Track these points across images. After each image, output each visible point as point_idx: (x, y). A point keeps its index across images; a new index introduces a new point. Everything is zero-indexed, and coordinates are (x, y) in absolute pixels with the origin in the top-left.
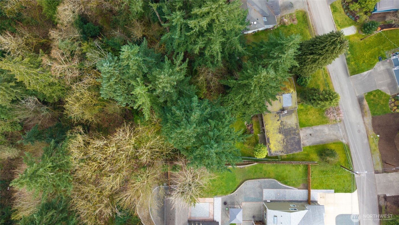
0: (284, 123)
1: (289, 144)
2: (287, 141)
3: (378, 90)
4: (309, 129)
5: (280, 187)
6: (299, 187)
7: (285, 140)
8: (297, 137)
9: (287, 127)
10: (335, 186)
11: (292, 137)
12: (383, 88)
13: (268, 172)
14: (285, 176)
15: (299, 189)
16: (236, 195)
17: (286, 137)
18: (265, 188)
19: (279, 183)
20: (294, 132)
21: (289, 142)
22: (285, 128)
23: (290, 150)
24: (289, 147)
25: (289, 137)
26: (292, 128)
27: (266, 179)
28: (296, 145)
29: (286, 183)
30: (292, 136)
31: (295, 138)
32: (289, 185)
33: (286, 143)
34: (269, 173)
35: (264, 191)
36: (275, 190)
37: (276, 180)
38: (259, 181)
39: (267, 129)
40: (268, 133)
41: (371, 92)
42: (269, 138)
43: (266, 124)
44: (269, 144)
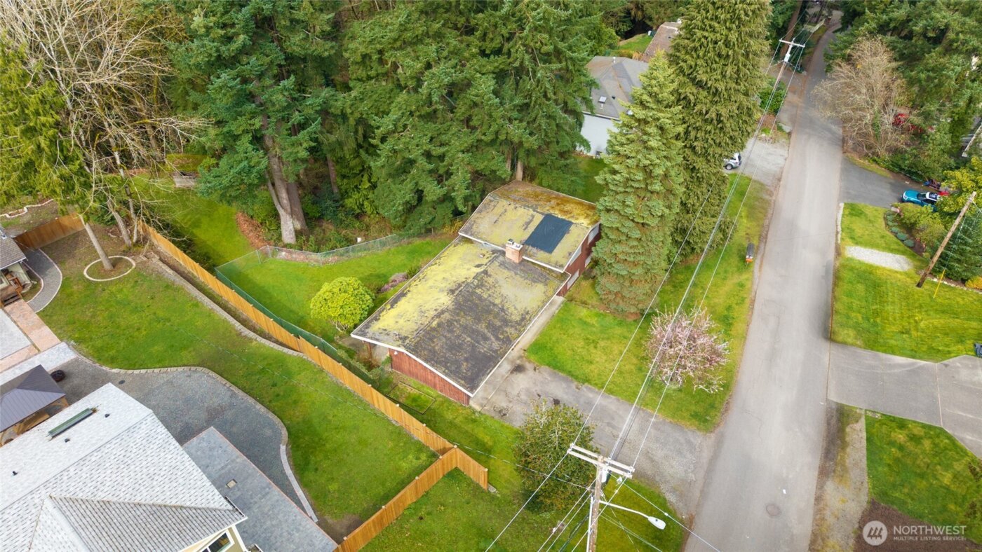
0: (490, 280)
1: (449, 335)
2: (450, 323)
3: (941, 429)
4: (564, 385)
5: (267, 465)
6: (330, 520)
7: (447, 316)
8: (496, 345)
9: (490, 296)
11: (478, 331)
12: (969, 437)
13: (294, 397)
14: (328, 446)
15: (322, 524)
16: (122, 382)
17: (458, 315)
18: (221, 429)
19: (283, 448)
20: (498, 324)
21: (451, 331)
22: (478, 291)
23: (433, 352)
24: (438, 344)
25: (467, 320)
26: (503, 310)
27: (259, 406)
28: (466, 360)
29: (301, 469)
30: (482, 327)
31: (486, 339)
32: (304, 485)
33: (439, 325)
34: (295, 402)
35: (203, 434)
36: (242, 459)
37: (284, 432)
38: (233, 395)
39: (429, 272)
40: (417, 282)
41: (903, 420)
42: (406, 294)
43: (438, 261)
44: (389, 307)
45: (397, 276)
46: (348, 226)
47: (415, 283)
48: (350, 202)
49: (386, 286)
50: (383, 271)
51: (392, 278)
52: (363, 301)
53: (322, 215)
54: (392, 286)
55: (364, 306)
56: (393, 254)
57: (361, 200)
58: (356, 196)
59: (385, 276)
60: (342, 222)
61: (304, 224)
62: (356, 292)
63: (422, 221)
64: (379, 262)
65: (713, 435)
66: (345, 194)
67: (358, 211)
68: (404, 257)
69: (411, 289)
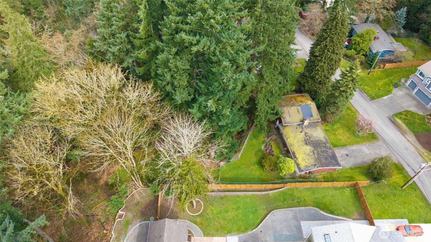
0: (309, 134)
1: (322, 157)
2: (318, 153)
3: (407, 110)
5: (325, 218)
6: (354, 217)
7: (315, 152)
8: (330, 151)
9: (314, 139)
10: (405, 214)
11: (324, 150)
13: (303, 199)
14: (328, 203)
16: (261, 232)
17: (316, 149)
18: (302, 220)
19: (321, 212)
20: (324, 145)
22: (311, 140)
23: (325, 164)
24: (323, 161)
25: (319, 149)
26: (321, 141)
28: (331, 160)
29: (332, 213)
31: (327, 151)
32: (338, 215)
35: (302, 225)
37: (316, 208)
38: (291, 211)
41: (400, 112)
65: (380, 140)
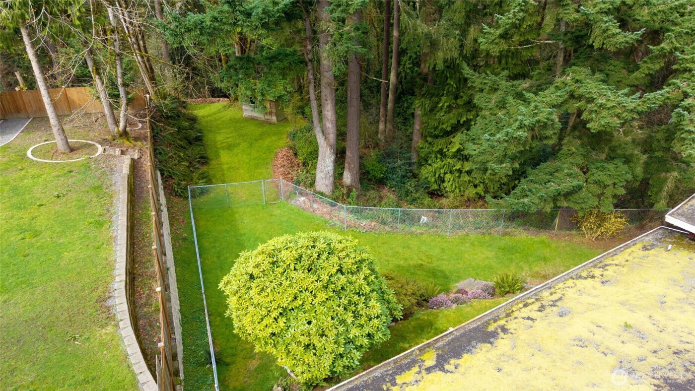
39: (570, 293)
40: (532, 310)
42: (494, 334)
43: (597, 272)
44: (430, 359)
45: (472, 284)
46: (414, 200)
47: (526, 312)
48: (426, 172)
49: (442, 297)
50: (446, 266)
51: (461, 285)
52: (356, 315)
53: (387, 179)
54: (456, 301)
55: (354, 332)
56: (472, 244)
57: (442, 171)
58: (438, 164)
59: (446, 277)
60: (407, 193)
61: (357, 180)
62: (343, 279)
63: (553, 187)
64: (443, 250)
66: (424, 161)
67: (435, 187)
68: (490, 254)
69: (511, 326)
